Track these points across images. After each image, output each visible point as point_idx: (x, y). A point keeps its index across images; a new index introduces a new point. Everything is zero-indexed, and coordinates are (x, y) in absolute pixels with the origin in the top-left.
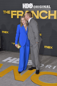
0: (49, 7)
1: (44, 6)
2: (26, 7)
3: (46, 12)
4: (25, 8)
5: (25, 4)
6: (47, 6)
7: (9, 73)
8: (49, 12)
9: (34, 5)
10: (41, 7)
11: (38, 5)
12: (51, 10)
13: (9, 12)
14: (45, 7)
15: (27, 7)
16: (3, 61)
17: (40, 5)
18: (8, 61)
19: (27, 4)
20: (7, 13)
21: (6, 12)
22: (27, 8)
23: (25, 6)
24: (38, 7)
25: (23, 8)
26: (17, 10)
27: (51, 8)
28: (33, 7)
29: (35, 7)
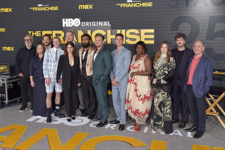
0: (107, 24)
1: (100, 22)
2: (69, 24)
3: (104, 33)
4: (67, 26)
5: (67, 20)
6: (105, 22)
7: (39, 142)
8: (109, 32)
9: (81, 21)
10: (94, 24)
11: (89, 21)
12: (112, 29)
13: (38, 34)
14: (102, 25)
15: (71, 24)
16: (28, 120)
17: (92, 21)
18: (38, 119)
19: (70, 20)
20: (35, 35)
21: (33, 34)
22: (70, 26)
23: (66, 23)
24: (89, 25)
25: (64, 26)
26: (52, 30)
27: (111, 26)
28: (81, 24)
29: (83, 24)
